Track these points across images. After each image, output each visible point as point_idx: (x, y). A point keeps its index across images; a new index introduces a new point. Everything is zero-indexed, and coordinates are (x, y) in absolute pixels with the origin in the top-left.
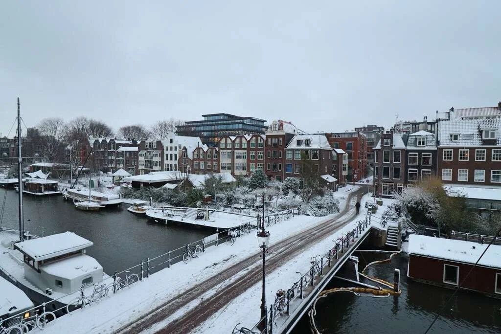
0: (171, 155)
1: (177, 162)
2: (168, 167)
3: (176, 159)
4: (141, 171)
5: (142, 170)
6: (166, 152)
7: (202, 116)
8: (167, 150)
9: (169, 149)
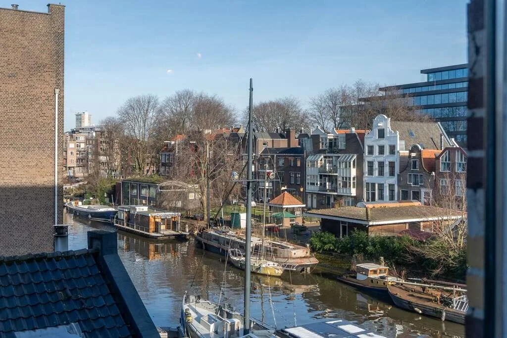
0: (381, 165)
1: (393, 180)
2: (373, 189)
3: (392, 173)
4: (309, 196)
5: (312, 194)
6: (367, 158)
7: (422, 72)
8: (371, 152)
9: (376, 150)
